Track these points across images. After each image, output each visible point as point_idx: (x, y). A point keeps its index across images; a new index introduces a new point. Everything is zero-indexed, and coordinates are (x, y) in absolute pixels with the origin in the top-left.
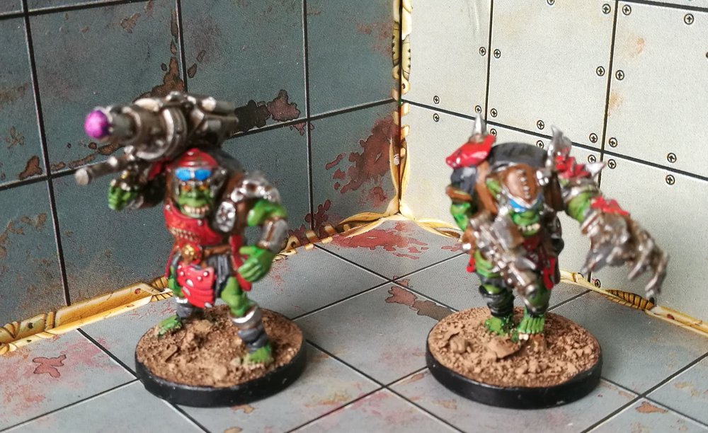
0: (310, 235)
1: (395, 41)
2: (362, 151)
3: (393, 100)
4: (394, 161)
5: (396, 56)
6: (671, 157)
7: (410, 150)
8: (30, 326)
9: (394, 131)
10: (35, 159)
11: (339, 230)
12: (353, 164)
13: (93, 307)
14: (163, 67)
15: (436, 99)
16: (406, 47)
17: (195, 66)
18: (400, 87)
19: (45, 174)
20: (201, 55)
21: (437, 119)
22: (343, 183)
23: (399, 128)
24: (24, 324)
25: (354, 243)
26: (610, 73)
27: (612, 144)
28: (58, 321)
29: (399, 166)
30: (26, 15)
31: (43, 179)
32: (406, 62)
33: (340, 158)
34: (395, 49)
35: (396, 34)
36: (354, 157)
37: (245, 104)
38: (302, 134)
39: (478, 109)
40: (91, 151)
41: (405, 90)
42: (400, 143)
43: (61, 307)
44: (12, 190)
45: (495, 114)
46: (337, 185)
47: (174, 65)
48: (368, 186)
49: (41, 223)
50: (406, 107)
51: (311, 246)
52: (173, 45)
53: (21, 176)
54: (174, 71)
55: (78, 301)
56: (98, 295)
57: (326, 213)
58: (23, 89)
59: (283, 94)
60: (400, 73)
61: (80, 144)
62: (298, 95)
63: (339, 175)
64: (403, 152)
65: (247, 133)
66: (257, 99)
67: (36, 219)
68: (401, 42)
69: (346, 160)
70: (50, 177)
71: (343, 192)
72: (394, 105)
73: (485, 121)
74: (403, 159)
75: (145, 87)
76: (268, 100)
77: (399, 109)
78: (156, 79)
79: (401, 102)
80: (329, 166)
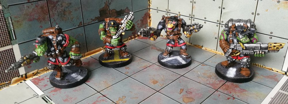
0: (133, 37)
4: (149, 21)
6: (205, 18)
7: (152, 19)
9: (149, 15)
10: (81, 22)
11: (138, 36)
12: (141, 22)
14: (105, 3)
15: (157, 8)
18: (150, 5)
19: (83, 25)
20: (111, 1)
21: (158, 12)
23: (150, 14)
26: (193, 2)
27: (194, 16)
28: (85, 55)
31: (83, 26)
32: (151, 1)
33: (138, 20)
36: (141, 20)
37: (120, 10)
39: (166, 10)
40: (91, 20)
41: (151, 6)
42: (150, 17)
43: (86, 52)
44: (77, 29)
45: (170, 11)
46: (138, 26)
47: (107, 3)
49: (82, 35)
51: (133, 39)
53: (79, 26)
54: (107, 4)
55: (89, 51)
56: (93, 50)
57: (136, 32)
58: (79, 8)
59: (127, 8)
60: (149, 3)
61: (89, 19)
62: (130, 8)
63: (138, 24)
64: (150, 19)
65: (120, 16)
66: (122, 9)
67: (81, 34)
69: (139, 21)
70: (84, 26)
71: (139, 28)
72: (148, 9)
73: (168, 12)
74: (150, 21)
75: (101, 7)
76: (125, 9)
77: (150, 10)
78: (103, 5)
79: (150, 9)
80: (136, 22)
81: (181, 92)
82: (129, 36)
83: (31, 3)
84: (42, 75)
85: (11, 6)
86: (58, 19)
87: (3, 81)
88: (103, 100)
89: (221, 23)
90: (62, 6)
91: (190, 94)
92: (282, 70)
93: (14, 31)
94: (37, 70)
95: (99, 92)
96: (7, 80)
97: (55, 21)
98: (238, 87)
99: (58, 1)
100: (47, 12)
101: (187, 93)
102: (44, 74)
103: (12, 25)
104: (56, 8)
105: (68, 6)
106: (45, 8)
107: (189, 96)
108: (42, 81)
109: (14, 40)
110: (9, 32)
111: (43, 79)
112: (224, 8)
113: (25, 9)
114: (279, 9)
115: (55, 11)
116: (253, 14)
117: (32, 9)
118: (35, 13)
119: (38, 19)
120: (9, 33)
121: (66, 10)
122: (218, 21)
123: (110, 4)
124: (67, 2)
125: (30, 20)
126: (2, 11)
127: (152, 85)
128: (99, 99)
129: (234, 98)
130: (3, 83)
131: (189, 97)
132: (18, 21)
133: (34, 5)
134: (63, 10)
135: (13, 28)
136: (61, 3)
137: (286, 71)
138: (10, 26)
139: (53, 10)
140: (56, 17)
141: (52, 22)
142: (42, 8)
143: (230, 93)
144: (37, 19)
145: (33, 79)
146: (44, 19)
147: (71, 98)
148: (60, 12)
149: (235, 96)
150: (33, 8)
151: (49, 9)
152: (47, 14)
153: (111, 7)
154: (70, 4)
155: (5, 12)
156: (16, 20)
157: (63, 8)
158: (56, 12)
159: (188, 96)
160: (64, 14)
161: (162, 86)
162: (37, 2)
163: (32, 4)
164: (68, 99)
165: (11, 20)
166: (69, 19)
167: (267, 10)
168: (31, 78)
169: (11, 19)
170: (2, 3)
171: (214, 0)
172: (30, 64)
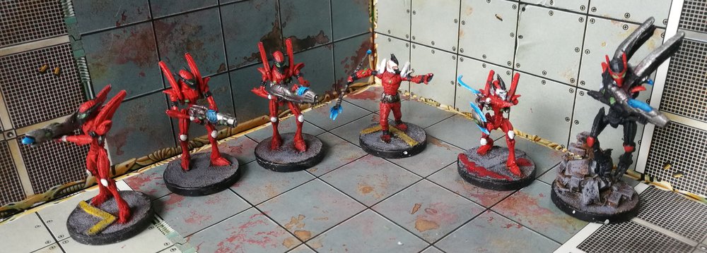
0: (335, 93)
1: (370, 6)
2: (356, 55)
3: (370, 32)
4: (371, 59)
5: (370, 13)
6: (484, 57)
7: (378, 54)
8: (221, 133)
9: (371, 45)
10: (223, 64)
11: (347, 92)
12: (353, 61)
13: (246, 125)
14: (273, 23)
15: (389, 31)
16: (375, 9)
17: (286, 23)
18: (373, 26)
19: (227, 70)
20: (287, 19)
21: (390, 40)
22: (349, 70)
23: (374, 44)
25: (357, 97)
26: (460, 22)
27: (461, 51)
28: (232, 132)
29: (373, 62)
30: (219, 6)
31: (226, 72)
32: (375, 15)
33: (347, 59)
34: (370, 9)
35: (370, 3)
36: (353, 58)
37: (306, 37)
38: (330, 49)
39: (407, 36)
40: (245, 60)
41: (376, 27)
42: (374, 51)
44: (215, 77)
45: (414, 38)
46: (346, 71)
47: (277, 23)
49: (226, 90)
50: (376, 35)
51: (337, 99)
52: (276, 15)
53: (218, 71)
54: (277, 25)
55: (241, 122)
56: (248, 120)
57: (341, 83)
58: (218, 36)
59: (322, 32)
61: (240, 57)
62: (328, 33)
63: (347, 66)
64: (375, 55)
65: (307, 50)
66: (311, 35)
67: (224, 89)
68: (373, 7)
69: (350, 59)
70: (229, 72)
71: (348, 74)
73: (410, 42)
74: (375, 58)
75: (266, 33)
76: (316, 35)
77: (373, 36)
78: (270, 29)
79: (373, 33)
80: (342, 62)
81: (416, 209)
82: (327, 93)
83: (122, 29)
84: (147, 171)
85: (86, 37)
86: (175, 58)
87: (72, 179)
88: (261, 222)
89: (515, 68)
90: (184, 33)
91: (432, 214)
92: (635, 171)
93: (91, 83)
94: (134, 159)
95: (254, 206)
96: (79, 177)
97: (170, 62)
98: (536, 204)
99: (176, 23)
100: (154, 45)
101: (426, 211)
102: (150, 170)
103: (87, 73)
104: (172, 36)
105: (196, 33)
106: (150, 38)
107: (429, 218)
108: (146, 183)
109: (90, 99)
110: (82, 85)
111: (147, 179)
112: (520, 37)
113: (112, 40)
116: (577, 50)
117: (124, 41)
118: (131, 47)
119: (137, 60)
120: (83, 88)
121: (192, 40)
122: (509, 63)
123: (284, 25)
124: (193, 25)
125: (122, 62)
126: (70, 45)
127: (360, 196)
128: (254, 220)
129: (520, 225)
130: (71, 183)
131: (429, 220)
132: (99, 65)
133: (129, 33)
134: (186, 41)
135: (88, 78)
136: (182, 27)
137: (643, 172)
138: (84, 74)
139: (166, 41)
140: (171, 54)
142: (144, 37)
143: (516, 215)
144: (135, 60)
145: (129, 179)
146: (148, 59)
147: (201, 217)
148: (180, 44)
149: (523, 223)
150: (126, 37)
151: (158, 40)
152: (155, 50)
153: (287, 32)
154: (201, 27)
155: (75, 47)
156: (95, 61)
157: (186, 36)
158: (172, 45)
159: (426, 219)
160: (189, 49)
161: (379, 198)
162: (133, 27)
163: (124, 31)
164: (195, 219)
165: (86, 63)
166: (198, 57)
167: (603, 44)
168: (125, 177)
169: (86, 60)
170: (68, 30)
171: (502, 20)
172: (121, 146)
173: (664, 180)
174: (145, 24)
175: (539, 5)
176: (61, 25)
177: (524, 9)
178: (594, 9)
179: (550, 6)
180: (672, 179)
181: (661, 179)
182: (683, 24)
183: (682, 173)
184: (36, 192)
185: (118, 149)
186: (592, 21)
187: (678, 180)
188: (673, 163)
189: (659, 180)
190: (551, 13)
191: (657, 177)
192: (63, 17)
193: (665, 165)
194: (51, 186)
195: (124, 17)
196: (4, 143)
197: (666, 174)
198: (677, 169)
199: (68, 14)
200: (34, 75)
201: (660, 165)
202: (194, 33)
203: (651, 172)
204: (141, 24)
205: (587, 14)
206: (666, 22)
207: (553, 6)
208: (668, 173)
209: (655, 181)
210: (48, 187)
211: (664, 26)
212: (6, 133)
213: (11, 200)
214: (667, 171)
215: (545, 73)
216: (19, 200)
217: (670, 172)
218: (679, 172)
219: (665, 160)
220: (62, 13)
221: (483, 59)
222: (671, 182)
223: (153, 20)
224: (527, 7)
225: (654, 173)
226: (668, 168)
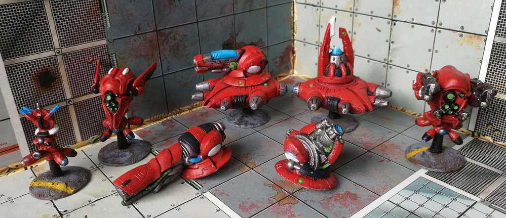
1: (292, 23)
2: (282, 55)
3: (291, 40)
4: (292, 58)
5: (292, 27)
6: (369, 55)
7: (296, 55)
8: (196, 105)
9: (292, 49)
12: (280, 59)
14: (230, 34)
16: (295, 24)
17: (237, 34)
18: (293, 36)
20: (239, 31)
21: (305, 45)
22: (277, 65)
23: (293, 48)
24: (195, 104)
26: (352, 33)
30: (197, 22)
32: (295, 29)
34: (292, 25)
35: (292, 20)
36: (280, 57)
37: (250, 43)
38: (266, 51)
39: (317, 42)
41: (295, 37)
42: (293, 52)
46: (275, 66)
47: (233, 33)
48: (284, 65)
49: (200, 77)
50: (295, 42)
52: (232, 28)
54: (232, 35)
58: (196, 42)
59: (261, 40)
62: (265, 40)
63: (276, 62)
64: (294, 55)
66: (253, 42)
68: (294, 23)
69: (278, 58)
71: (277, 67)
72: (292, 41)
73: (319, 46)
74: (294, 57)
75: (225, 40)
76: (257, 41)
77: (293, 42)
78: (228, 37)
79: (294, 40)
80: (273, 60)
84: (149, 127)
85: (116, 41)
86: (169, 55)
89: (389, 63)
90: (175, 40)
92: (468, 129)
97: (166, 58)
98: (399, 148)
99: (171, 33)
100: (156, 47)
103: (116, 63)
104: (168, 41)
106: (154, 42)
108: (149, 134)
111: (150, 131)
112: (393, 42)
113: (132, 43)
114: (461, 45)
115: (166, 45)
116: (429, 50)
117: (139, 43)
118: (143, 48)
121: (180, 44)
122: (385, 60)
123: (236, 35)
124: (181, 34)
125: (137, 57)
126: (107, 46)
129: (390, 161)
132: (123, 58)
133: (142, 39)
134: (176, 44)
136: (174, 35)
137: (473, 131)
138: (114, 64)
139: (164, 45)
140: (167, 53)
141: (162, 59)
142: (151, 41)
143: (386, 154)
144: (145, 56)
145: (137, 131)
146: (153, 55)
148: (173, 46)
149: (391, 159)
150: (140, 41)
151: (159, 43)
152: (157, 50)
153: (238, 40)
154: (186, 36)
155: (110, 47)
156: (121, 56)
157: (176, 42)
158: (168, 47)
160: (178, 50)
162: (145, 34)
163: (139, 37)
165: (116, 57)
166: (184, 56)
167: (447, 47)
168: (135, 130)
169: (115, 55)
170: (106, 36)
171: (380, 31)
172: (134, 111)
173: (487, 135)
174: (152, 33)
175: (405, 22)
176: (102, 33)
177: (395, 24)
178: (441, 24)
179: (412, 22)
180: (492, 135)
181: (485, 135)
182: (498, 33)
183: (499, 130)
184: (83, 139)
185: (132, 113)
186: (440, 31)
187: (496, 135)
188: (493, 124)
189: (484, 136)
190: (413, 27)
191: (482, 134)
192: (104, 28)
193: (488, 125)
194: (92, 136)
195: (139, 28)
196: (66, 107)
197: (488, 131)
198: (495, 128)
199: (107, 26)
200: (85, 64)
201: (484, 126)
202: (181, 39)
203: (478, 130)
204: (150, 33)
205: (436, 27)
206: (487, 32)
207: (414, 22)
208: (490, 131)
209: (481, 136)
210: (89, 137)
211: (486, 34)
212: (67, 101)
213: (68, 144)
214: (489, 129)
215: (408, 66)
216: (73, 144)
217: (491, 130)
218: (497, 130)
219: (488, 122)
220: (103, 26)
221: (368, 57)
222: (492, 137)
223: (156, 31)
224: (397, 23)
225: (481, 131)
226: (489, 127)
